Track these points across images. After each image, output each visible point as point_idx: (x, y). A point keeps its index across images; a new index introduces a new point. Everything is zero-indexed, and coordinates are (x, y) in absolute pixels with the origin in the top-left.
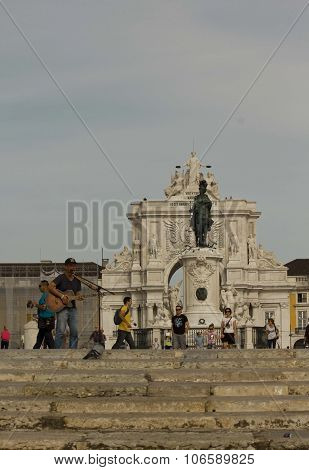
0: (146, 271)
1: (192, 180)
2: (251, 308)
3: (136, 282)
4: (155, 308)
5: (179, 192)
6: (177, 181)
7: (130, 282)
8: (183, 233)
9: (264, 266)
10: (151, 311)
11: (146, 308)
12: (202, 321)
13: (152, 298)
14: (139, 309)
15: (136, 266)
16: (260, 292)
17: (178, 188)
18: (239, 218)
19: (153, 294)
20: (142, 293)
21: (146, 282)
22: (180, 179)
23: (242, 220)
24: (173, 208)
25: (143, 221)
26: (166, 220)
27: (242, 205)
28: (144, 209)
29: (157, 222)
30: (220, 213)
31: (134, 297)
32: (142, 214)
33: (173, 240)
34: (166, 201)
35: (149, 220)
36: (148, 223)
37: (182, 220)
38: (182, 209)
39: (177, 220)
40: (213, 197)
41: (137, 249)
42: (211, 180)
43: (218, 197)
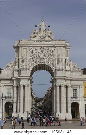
0: (20, 70)
2: (67, 87)
3: (16, 75)
4: (24, 86)
5: (36, 36)
6: (35, 32)
7: (14, 75)
8: (37, 54)
9: (73, 69)
10: (22, 88)
11: (20, 86)
13: (23, 82)
14: (17, 87)
15: (16, 68)
16: (71, 80)
17: (36, 34)
18: (62, 48)
19: (23, 80)
20: (18, 80)
21: (20, 74)
22: (37, 31)
23: (63, 49)
24: (33, 43)
25: (20, 48)
26: (30, 48)
27: (63, 43)
28: (20, 43)
29: (26, 49)
30: (54, 45)
31: (15, 82)
32: (19, 45)
33: (33, 57)
34: (30, 40)
35: (23, 48)
36: (22, 49)
37: (37, 48)
38: (37, 43)
39: (35, 48)
40: (51, 38)
41: (17, 61)
42: (50, 32)
43: (53, 39)
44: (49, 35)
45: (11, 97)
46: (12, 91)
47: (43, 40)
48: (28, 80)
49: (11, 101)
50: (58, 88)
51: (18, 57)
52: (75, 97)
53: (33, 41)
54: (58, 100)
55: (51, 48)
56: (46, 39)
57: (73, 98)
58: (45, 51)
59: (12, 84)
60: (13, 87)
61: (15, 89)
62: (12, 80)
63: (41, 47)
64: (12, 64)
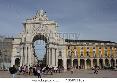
0: (26, 37)
2: (55, 50)
4: (28, 48)
5: (37, 18)
7: (22, 41)
8: (37, 28)
11: (25, 48)
13: (27, 45)
14: (24, 49)
15: (24, 37)
16: (58, 45)
21: (26, 40)
23: (54, 26)
24: (35, 22)
26: (33, 24)
27: (54, 22)
29: (30, 25)
30: (48, 23)
31: (22, 45)
32: (26, 22)
33: (34, 30)
34: (33, 20)
35: (28, 24)
37: (37, 25)
38: (37, 22)
40: (46, 19)
41: (24, 32)
42: (46, 16)
44: (45, 17)
45: (19, 55)
46: (20, 51)
47: (41, 20)
48: (31, 44)
49: (19, 58)
50: (50, 50)
51: (25, 30)
52: (60, 56)
53: (35, 20)
54: (50, 57)
55: (46, 25)
56: (43, 19)
57: (59, 56)
58: (42, 27)
59: (20, 47)
60: (21, 49)
61: (22, 50)
62: (20, 44)
63: (40, 24)
64: (21, 35)
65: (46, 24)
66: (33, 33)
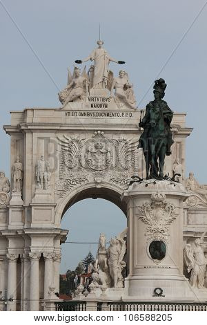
0: (30, 207)
1: (98, 79)
3: (16, 222)
4: (42, 260)
5: (79, 97)
6: (77, 81)
7: (7, 222)
8: (83, 155)
9: (196, 203)
10: (35, 264)
11: (29, 259)
12: (158, 292)
13: (37, 246)
14: (19, 261)
15: (16, 200)
17: (78, 91)
20: (24, 238)
21: (30, 222)
22: (81, 79)
24: (71, 120)
25: (28, 136)
26: (60, 136)
28: (28, 120)
29: (47, 138)
30: (136, 126)
31: (12, 244)
32: (26, 126)
33: (69, 165)
34: (61, 109)
35: (36, 135)
36: (35, 140)
37: (82, 136)
38: (83, 120)
39: (75, 136)
40: (127, 104)
41: (18, 176)
42: (124, 81)
43: (133, 105)
47: (100, 108)
48: (55, 240)
53: (68, 112)
55: (128, 137)
56: (113, 106)
59: (2, 252)
60: (6, 260)
63: (96, 133)
65: (125, 132)
66: (63, 183)
